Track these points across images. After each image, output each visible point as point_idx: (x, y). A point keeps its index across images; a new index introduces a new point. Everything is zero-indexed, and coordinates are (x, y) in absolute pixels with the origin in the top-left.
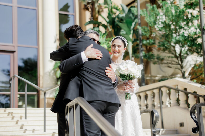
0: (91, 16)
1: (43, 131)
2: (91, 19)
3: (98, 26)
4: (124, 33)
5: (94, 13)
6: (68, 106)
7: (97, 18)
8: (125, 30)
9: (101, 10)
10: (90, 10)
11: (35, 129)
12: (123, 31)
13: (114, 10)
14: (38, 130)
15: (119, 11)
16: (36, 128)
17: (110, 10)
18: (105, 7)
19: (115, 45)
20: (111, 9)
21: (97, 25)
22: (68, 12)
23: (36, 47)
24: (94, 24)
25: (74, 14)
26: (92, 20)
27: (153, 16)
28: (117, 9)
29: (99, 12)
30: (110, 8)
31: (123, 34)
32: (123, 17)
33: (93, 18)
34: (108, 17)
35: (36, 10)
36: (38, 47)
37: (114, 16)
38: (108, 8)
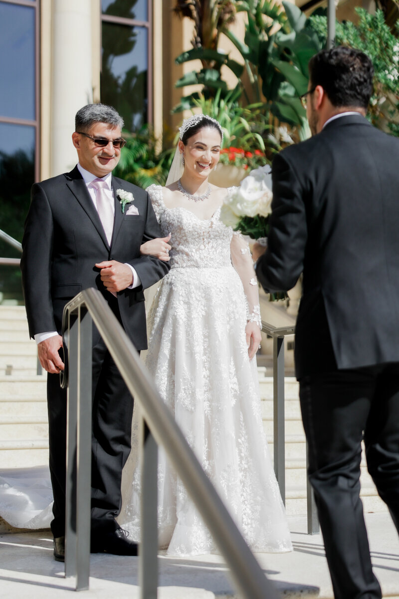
0: (196, 34)
1: (35, 372)
2: (194, 43)
3: (217, 68)
4: (290, 91)
5: (206, 26)
6: (68, 310)
7: (215, 42)
8: (292, 84)
9: (227, 16)
10: (195, 14)
11: (15, 366)
12: (285, 88)
13: (266, 19)
14: (23, 369)
15: (280, 22)
16: (16, 363)
17: (253, 18)
18: (241, 9)
19: (204, 145)
20: (257, 16)
21: (213, 64)
22: (132, 16)
23: (31, 122)
24: (205, 60)
25: (148, 25)
26: (200, 45)
27: (375, 43)
28: (273, 15)
29: (220, 22)
30: (254, 11)
31: (285, 95)
32: (288, 42)
33: (202, 42)
34: (247, 41)
35: (33, 8)
36: (36, 124)
37: (264, 37)
38: (249, 12)
